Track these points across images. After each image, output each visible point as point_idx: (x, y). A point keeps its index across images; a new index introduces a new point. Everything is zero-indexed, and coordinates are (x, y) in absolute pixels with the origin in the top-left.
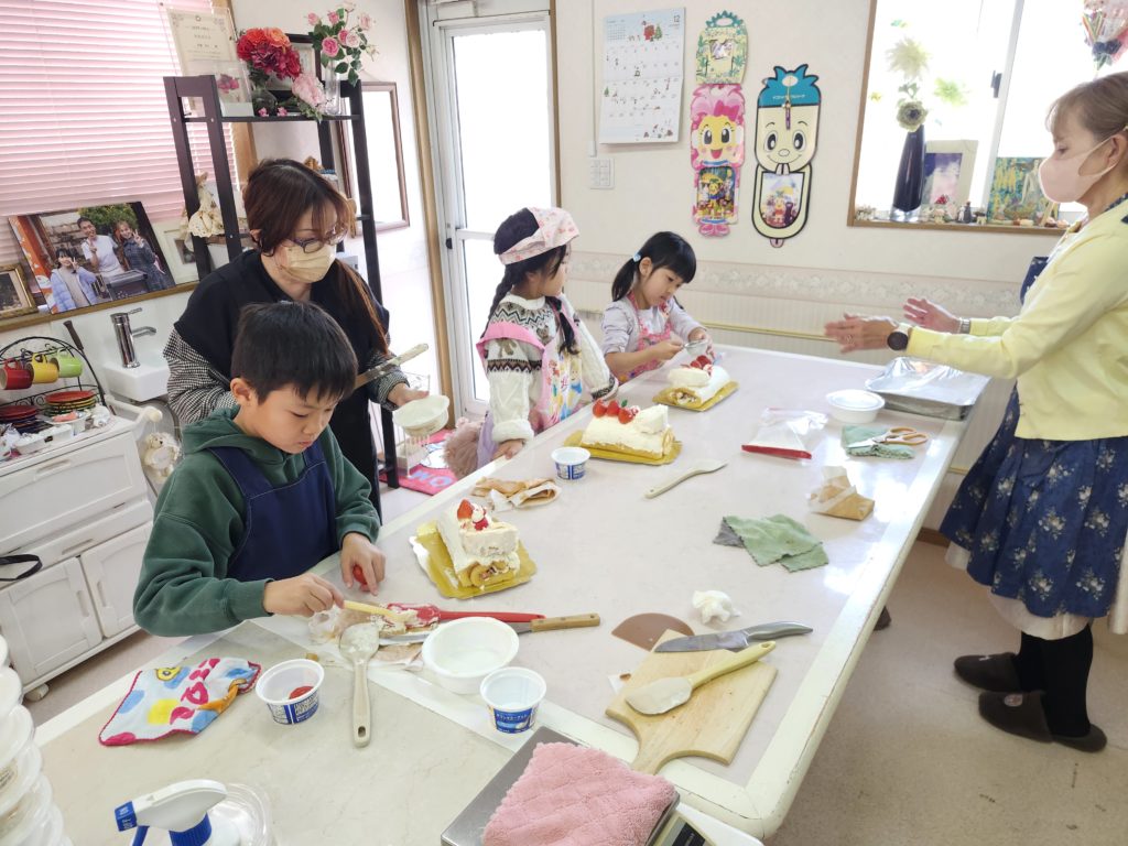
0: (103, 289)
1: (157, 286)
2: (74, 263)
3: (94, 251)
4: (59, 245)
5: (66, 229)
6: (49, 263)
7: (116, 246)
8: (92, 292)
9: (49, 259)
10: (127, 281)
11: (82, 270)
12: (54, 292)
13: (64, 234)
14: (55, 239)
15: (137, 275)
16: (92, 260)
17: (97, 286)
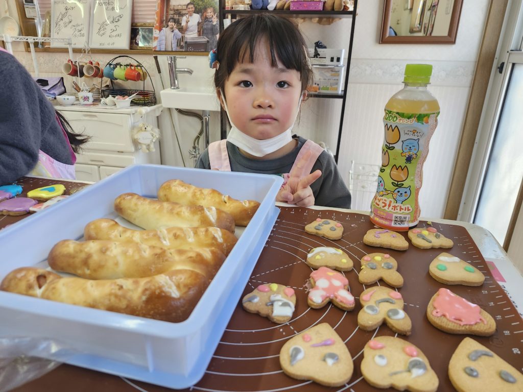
0: (182, 44)
1: (211, 49)
2: (175, 26)
3: (187, 22)
4: (172, 16)
5: (180, 7)
6: (162, 24)
7: (201, 21)
8: (176, 44)
10: (196, 42)
12: (159, 39)
13: (177, 10)
14: (172, 12)
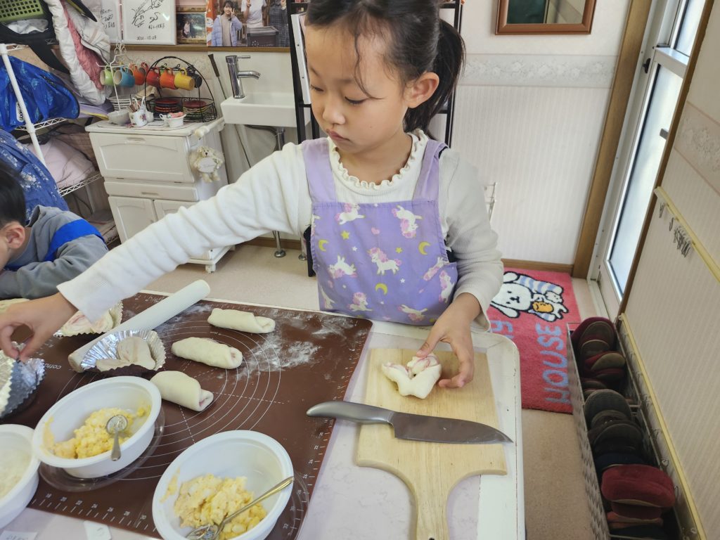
0: (244, 37)
1: (282, 43)
2: (233, 13)
3: (248, 7)
6: (216, 10)
8: (236, 37)
9: (219, 7)
10: (261, 34)
11: (235, 19)
12: (213, 30)
15: (271, 30)
16: (245, 14)
17: (241, 33)
